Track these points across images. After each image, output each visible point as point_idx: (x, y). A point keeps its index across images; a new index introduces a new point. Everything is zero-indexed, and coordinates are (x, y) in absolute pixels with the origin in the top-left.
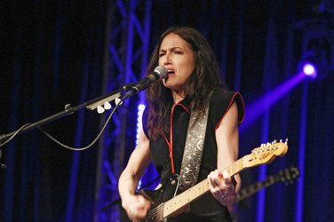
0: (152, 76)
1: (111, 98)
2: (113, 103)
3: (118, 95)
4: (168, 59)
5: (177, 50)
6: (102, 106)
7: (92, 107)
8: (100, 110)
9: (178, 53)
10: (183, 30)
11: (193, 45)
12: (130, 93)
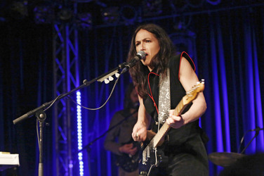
0: (137, 58)
1: (112, 74)
2: (114, 76)
3: (117, 71)
4: (143, 46)
6: (107, 79)
7: (101, 80)
9: (148, 41)
10: (148, 26)
11: (156, 34)
12: (125, 69)
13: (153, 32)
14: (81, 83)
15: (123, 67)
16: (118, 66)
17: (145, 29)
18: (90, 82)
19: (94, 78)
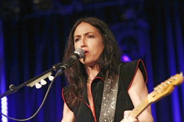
0: (74, 57)
1: (45, 76)
2: (47, 79)
5: (90, 34)
6: (39, 83)
7: (32, 85)
8: (38, 86)
9: (90, 37)
12: (60, 71)
13: (96, 26)
14: (7, 89)
15: (58, 68)
16: (52, 67)
17: (87, 22)
18: (18, 87)
19: (23, 82)
